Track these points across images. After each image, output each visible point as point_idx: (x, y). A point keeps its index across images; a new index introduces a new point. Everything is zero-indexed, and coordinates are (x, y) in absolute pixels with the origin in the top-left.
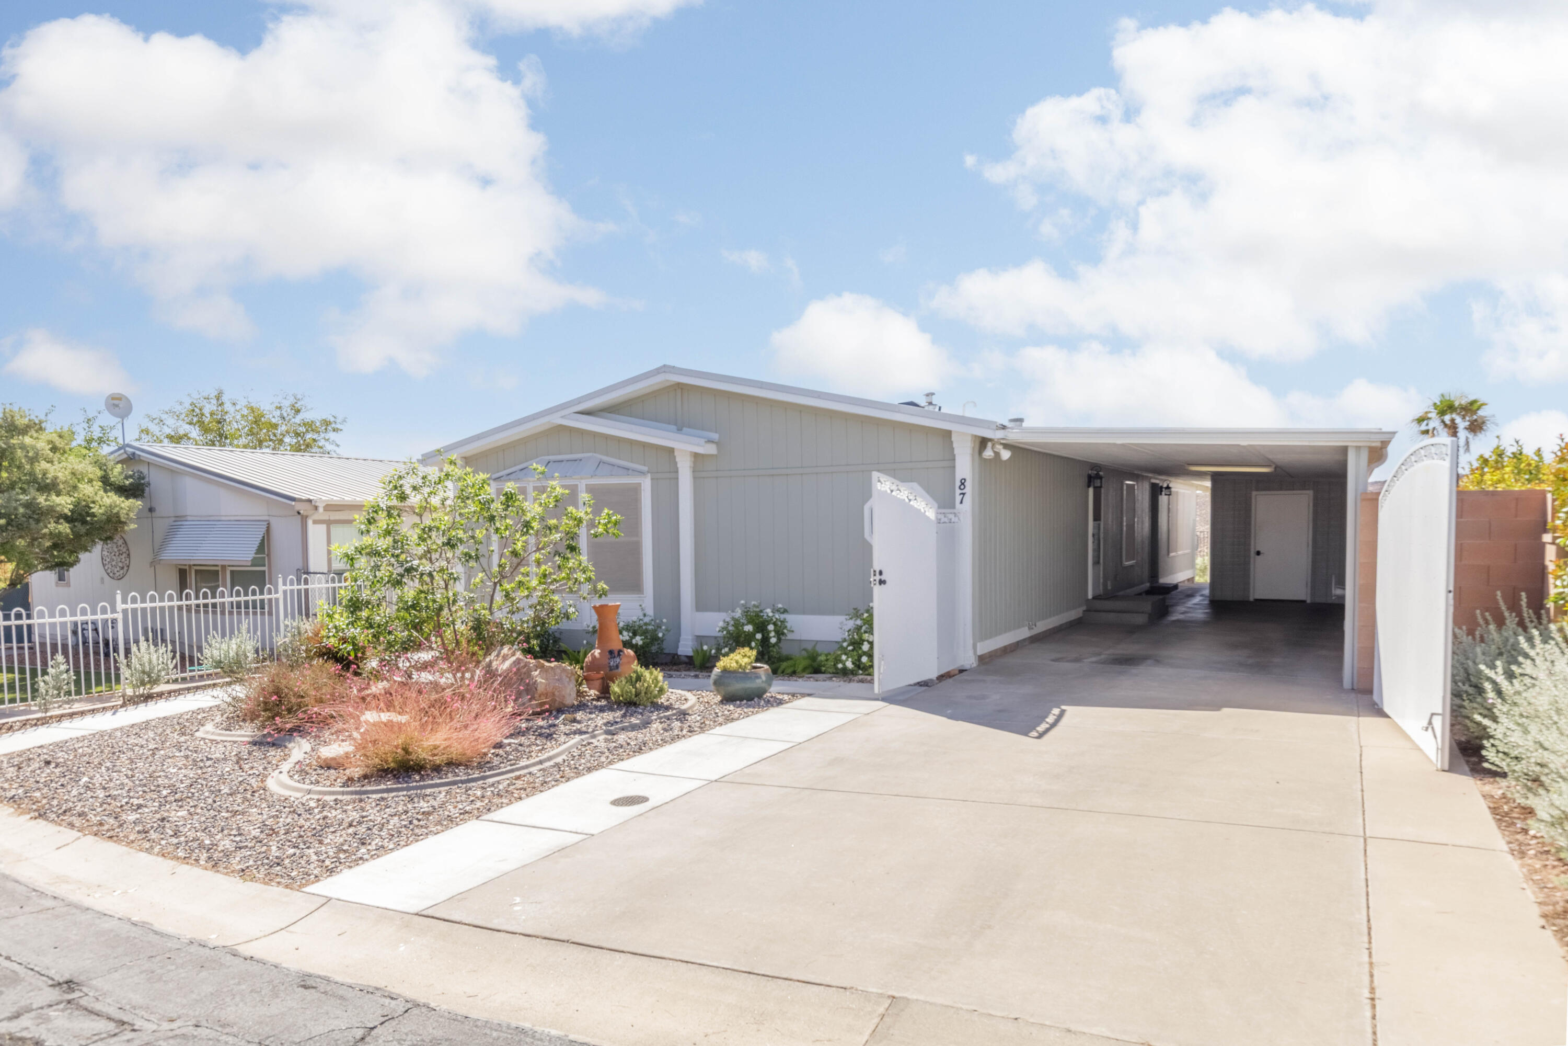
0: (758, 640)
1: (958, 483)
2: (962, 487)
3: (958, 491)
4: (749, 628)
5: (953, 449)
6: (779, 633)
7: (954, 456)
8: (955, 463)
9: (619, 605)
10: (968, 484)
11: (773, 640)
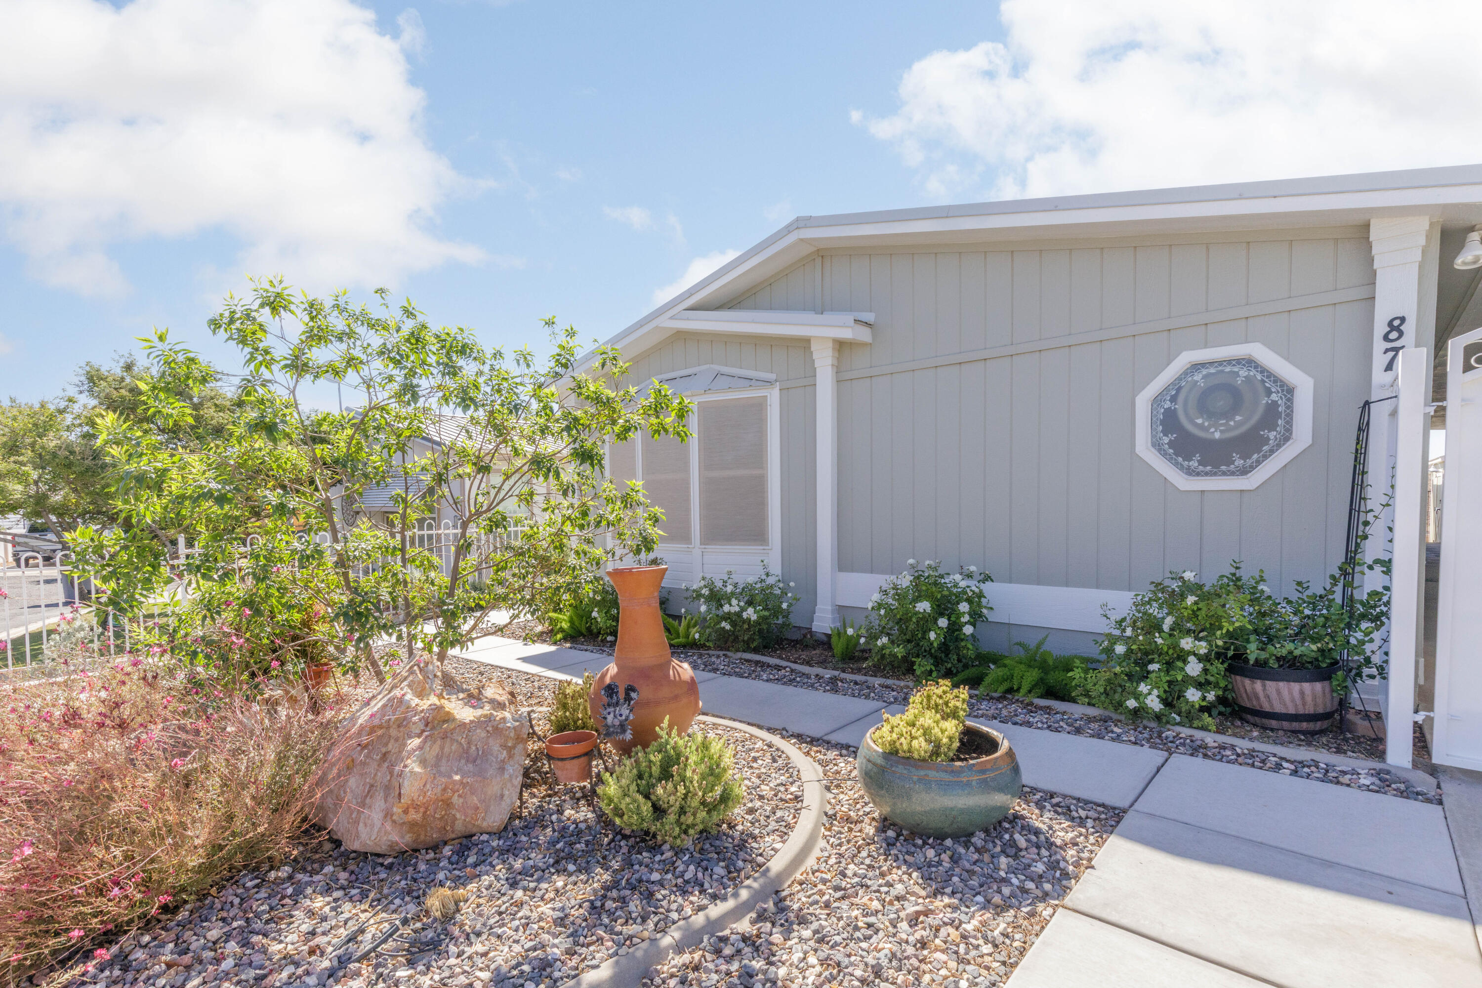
0: (941, 628)
1: (1381, 328)
2: (1394, 335)
3: (1379, 345)
4: (924, 606)
5: (1372, 260)
6: (976, 617)
7: (1374, 273)
8: (1374, 291)
9: (666, 569)
10: (1409, 328)
11: (968, 630)
